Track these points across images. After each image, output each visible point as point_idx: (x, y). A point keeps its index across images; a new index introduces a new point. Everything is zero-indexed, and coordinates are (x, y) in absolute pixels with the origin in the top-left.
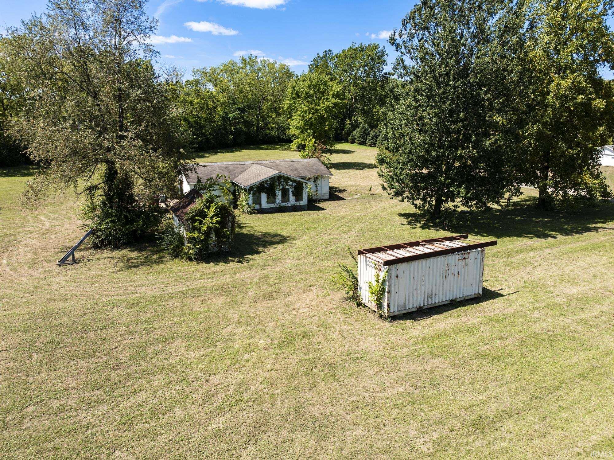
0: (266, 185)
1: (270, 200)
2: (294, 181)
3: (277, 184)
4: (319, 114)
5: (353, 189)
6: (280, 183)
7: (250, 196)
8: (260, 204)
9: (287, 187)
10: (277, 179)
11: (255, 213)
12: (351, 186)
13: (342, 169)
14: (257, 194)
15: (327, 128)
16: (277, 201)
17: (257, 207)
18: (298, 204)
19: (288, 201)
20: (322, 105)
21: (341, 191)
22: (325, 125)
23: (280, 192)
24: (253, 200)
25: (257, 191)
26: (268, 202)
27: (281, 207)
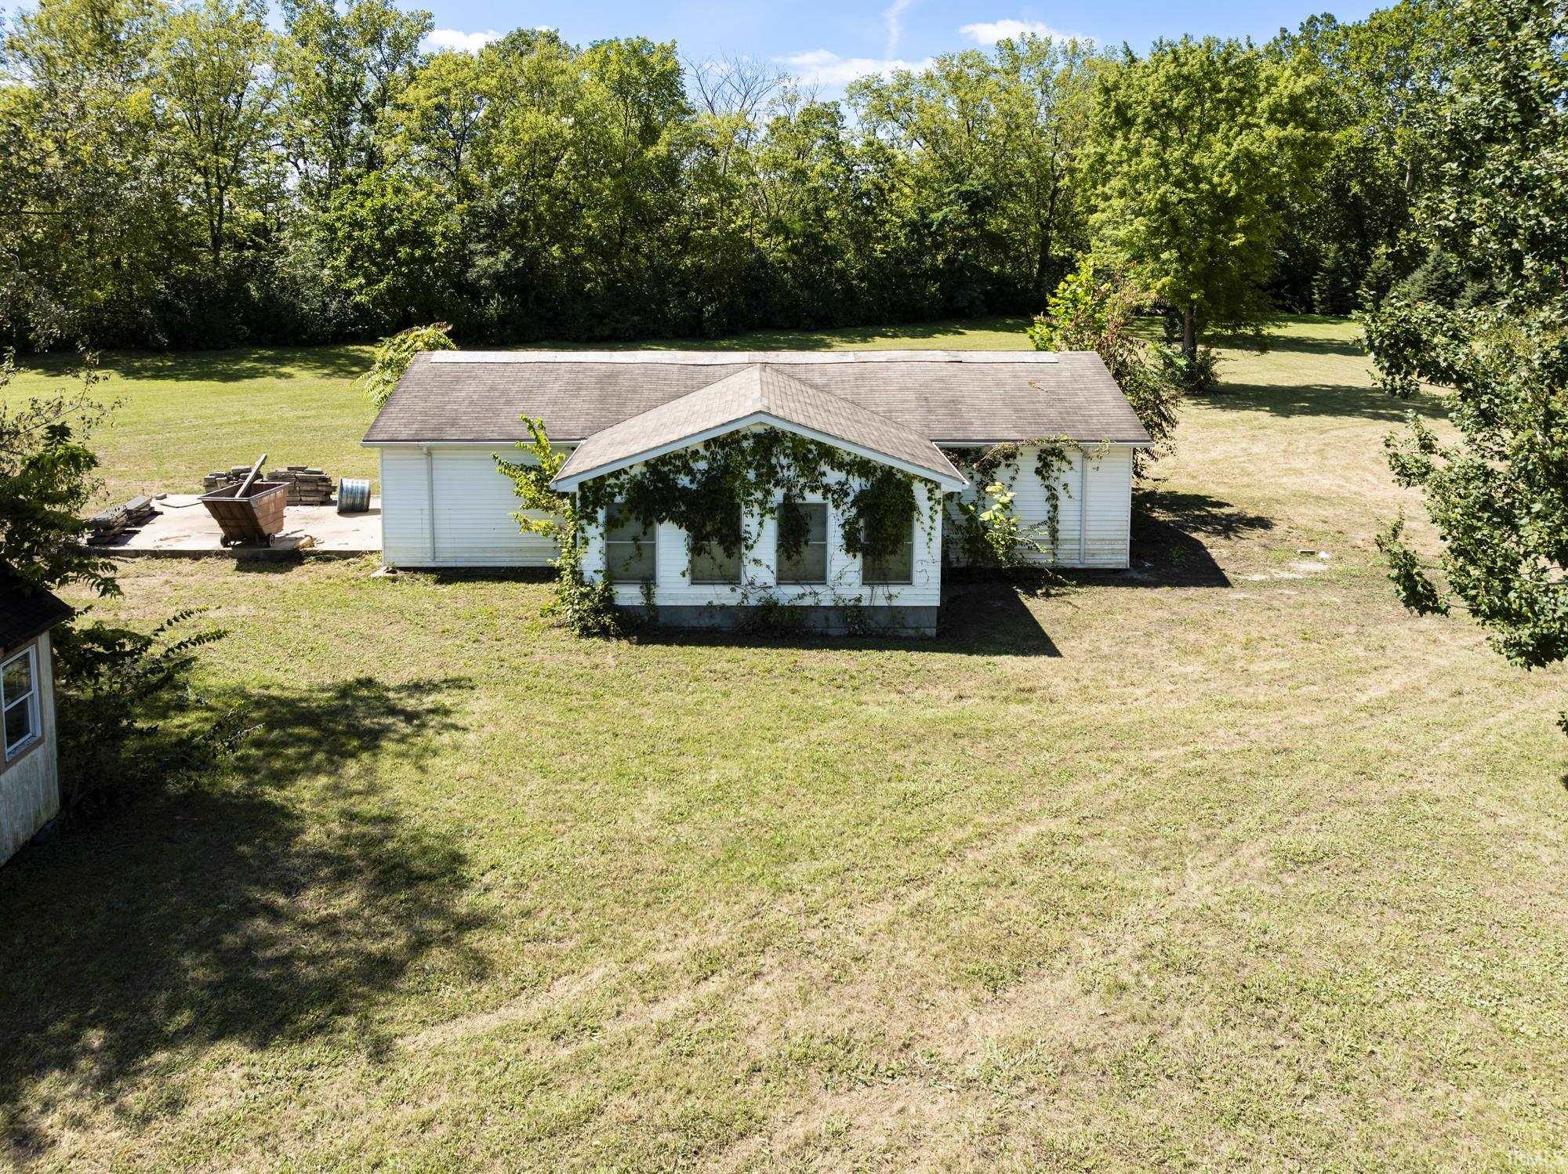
0: (684, 481)
1: (704, 562)
2: (863, 467)
3: (751, 475)
4: (1204, 186)
5: (1306, 516)
6: (769, 475)
7: (593, 531)
8: (648, 581)
9: (813, 498)
10: (754, 451)
11: (605, 633)
12: (1304, 498)
13: (1303, 412)
14: (634, 527)
15: (1240, 239)
16: (750, 571)
17: (629, 595)
18: (881, 602)
19: (821, 578)
20: (1219, 147)
21: (1230, 525)
22: (1232, 230)
23: (771, 526)
24: (609, 553)
25: (632, 504)
26: (697, 577)
27: (770, 608)
